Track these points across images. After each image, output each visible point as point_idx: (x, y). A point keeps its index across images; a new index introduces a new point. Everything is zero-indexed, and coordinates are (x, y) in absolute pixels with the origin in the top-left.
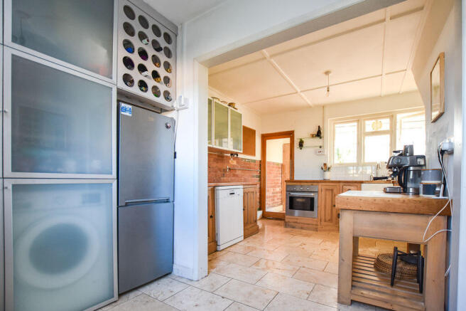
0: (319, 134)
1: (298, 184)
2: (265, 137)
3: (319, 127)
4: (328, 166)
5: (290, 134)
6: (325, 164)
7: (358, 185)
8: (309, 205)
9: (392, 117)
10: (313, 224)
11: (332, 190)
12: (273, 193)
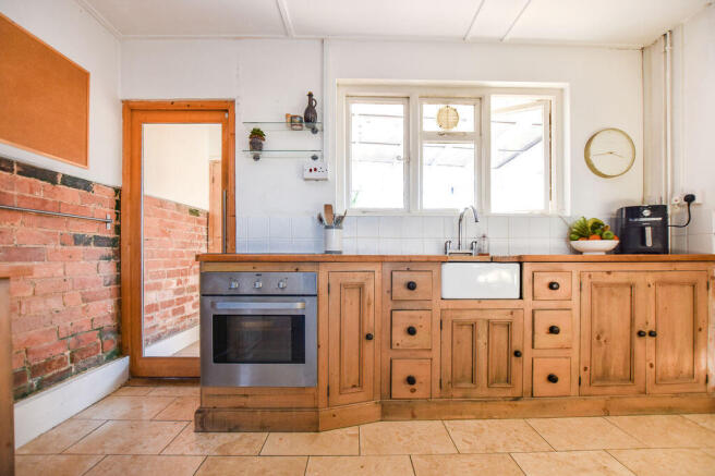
0: (309, 118)
1: (249, 267)
2: (136, 114)
3: (310, 95)
4: (338, 211)
5: (221, 111)
6: (328, 208)
7: (434, 268)
8: (288, 340)
9: (480, 101)
10: (299, 409)
11: (361, 287)
12: (177, 292)
